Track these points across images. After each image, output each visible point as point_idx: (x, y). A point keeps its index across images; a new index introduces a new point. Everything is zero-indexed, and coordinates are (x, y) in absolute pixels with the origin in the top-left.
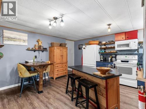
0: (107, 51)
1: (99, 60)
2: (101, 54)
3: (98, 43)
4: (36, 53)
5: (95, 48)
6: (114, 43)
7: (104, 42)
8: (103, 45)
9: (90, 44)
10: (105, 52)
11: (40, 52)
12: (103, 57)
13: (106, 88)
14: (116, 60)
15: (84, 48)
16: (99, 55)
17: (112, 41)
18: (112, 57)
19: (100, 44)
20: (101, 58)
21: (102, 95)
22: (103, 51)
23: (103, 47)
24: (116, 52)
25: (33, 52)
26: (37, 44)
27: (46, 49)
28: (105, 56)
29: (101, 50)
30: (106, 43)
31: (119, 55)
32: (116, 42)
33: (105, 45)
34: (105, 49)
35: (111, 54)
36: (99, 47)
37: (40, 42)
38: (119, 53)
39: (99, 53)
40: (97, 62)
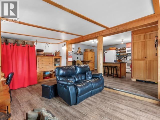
0: (121, 54)
1: (116, 60)
2: (117, 56)
3: (115, 49)
4: (78, 56)
5: (114, 52)
6: (125, 49)
7: (119, 48)
8: (118, 50)
9: (110, 50)
10: (120, 54)
11: (80, 55)
12: (119, 58)
13: (120, 67)
14: (127, 59)
15: (106, 52)
16: (116, 57)
17: (125, 48)
18: (125, 58)
19: (116, 49)
20: (117, 59)
21: (119, 71)
22: (119, 54)
23: (119, 51)
24: (127, 55)
25: (76, 55)
26: (78, 50)
27: (82, 53)
28: (120, 57)
29: (117, 54)
30: (121, 49)
31: (128, 56)
32: (126, 48)
33: (120, 50)
34: (120, 53)
35: (123, 56)
36: (116, 51)
37: (80, 49)
38: (129, 55)
39: (116, 55)
40: (114, 61)
